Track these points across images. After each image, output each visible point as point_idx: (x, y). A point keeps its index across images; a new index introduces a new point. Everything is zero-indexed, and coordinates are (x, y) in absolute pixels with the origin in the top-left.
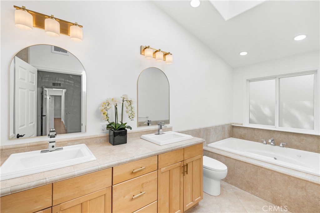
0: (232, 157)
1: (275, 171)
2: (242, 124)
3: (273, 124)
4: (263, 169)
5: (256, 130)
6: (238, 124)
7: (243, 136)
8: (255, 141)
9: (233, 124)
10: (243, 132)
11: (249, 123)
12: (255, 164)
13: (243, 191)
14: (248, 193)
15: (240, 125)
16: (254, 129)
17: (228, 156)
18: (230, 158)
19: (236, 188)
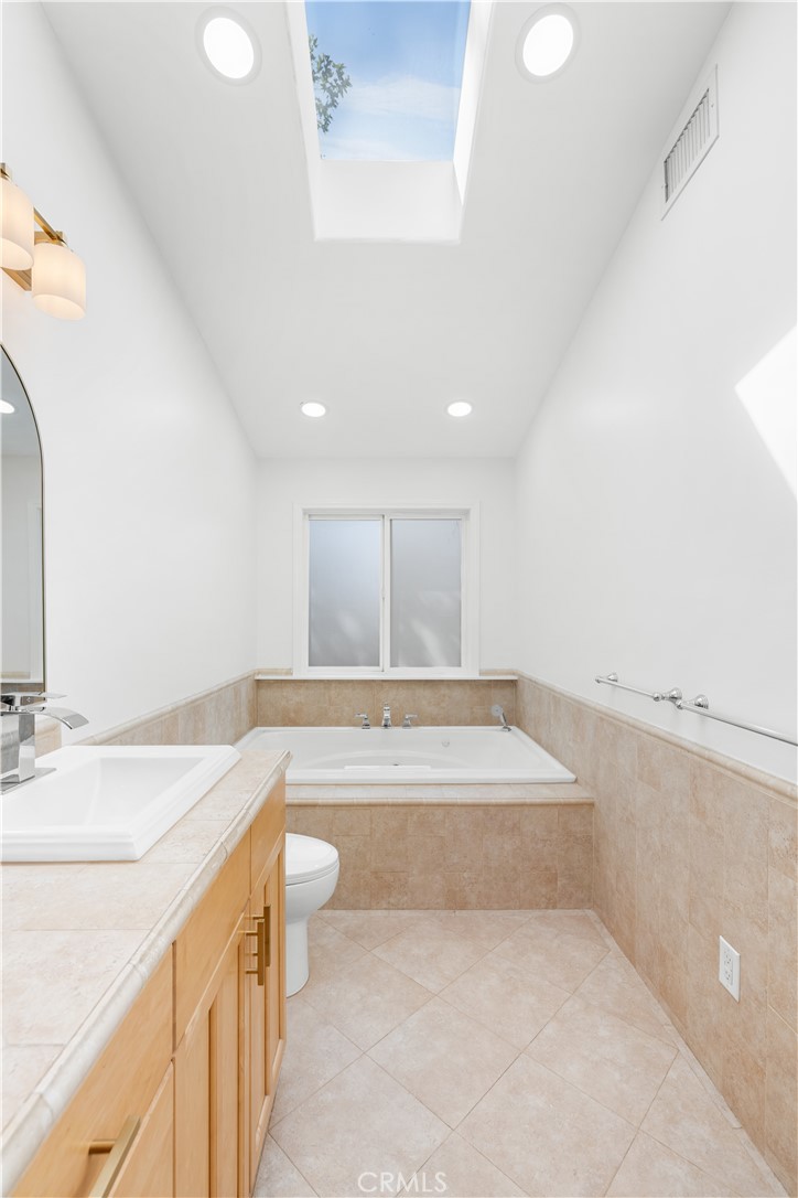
0: (320, 801)
1: (453, 805)
2: (289, 672)
3: (374, 661)
4: (422, 810)
5: (334, 685)
6: (276, 674)
7: (292, 715)
8: (330, 725)
9: (259, 673)
10: (295, 698)
11: (310, 665)
12: (400, 801)
13: (362, 914)
14: (379, 913)
15: (281, 674)
16: (329, 682)
17: (304, 801)
18: (314, 806)
19: (338, 912)
